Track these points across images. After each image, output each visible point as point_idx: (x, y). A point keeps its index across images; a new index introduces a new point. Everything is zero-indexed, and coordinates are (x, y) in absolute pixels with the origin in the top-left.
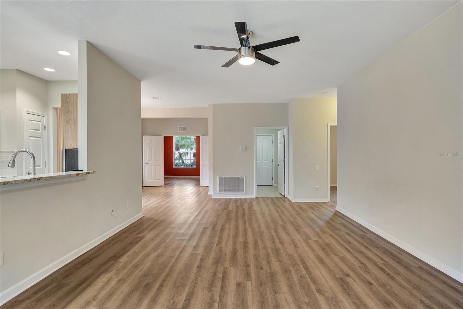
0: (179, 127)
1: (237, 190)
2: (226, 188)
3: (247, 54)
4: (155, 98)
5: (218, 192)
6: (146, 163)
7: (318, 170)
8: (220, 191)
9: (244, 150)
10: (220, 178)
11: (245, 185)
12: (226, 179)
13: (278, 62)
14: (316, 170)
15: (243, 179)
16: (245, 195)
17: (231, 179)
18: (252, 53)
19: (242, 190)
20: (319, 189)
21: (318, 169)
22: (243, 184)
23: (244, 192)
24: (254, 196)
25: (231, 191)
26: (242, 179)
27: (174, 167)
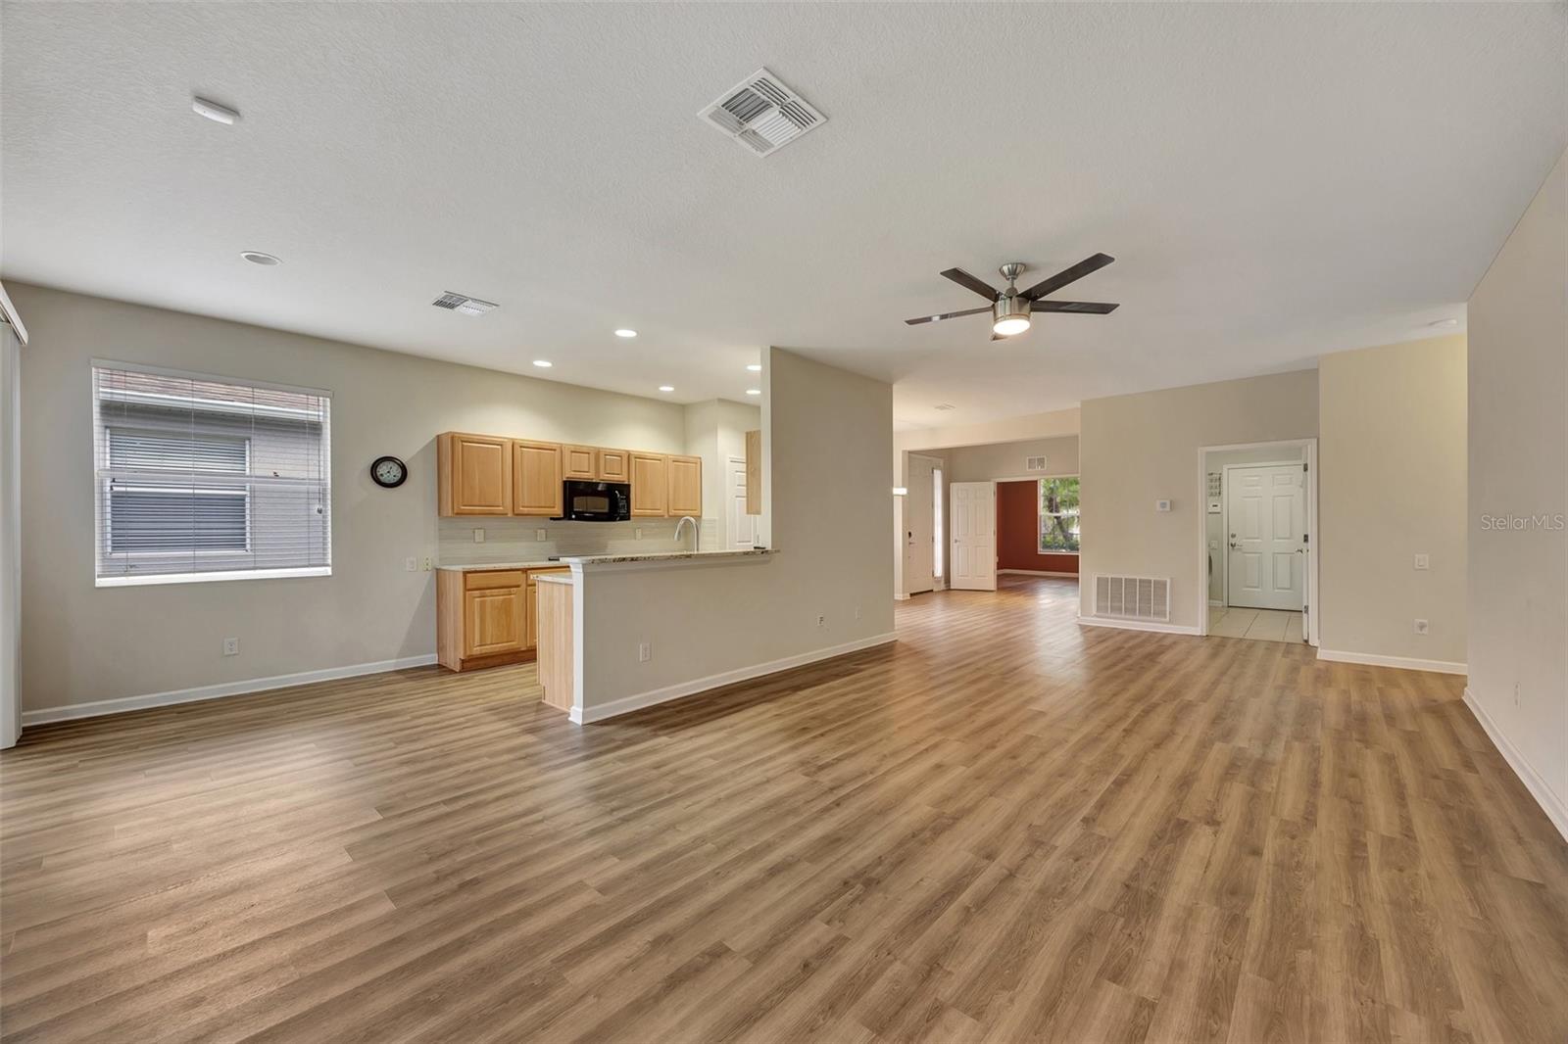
0: (1030, 460)
1: (1145, 612)
2: (1116, 604)
3: (1008, 313)
4: (942, 408)
5: (1094, 612)
6: (956, 541)
7: (1425, 570)
8: (1098, 609)
9: (1168, 508)
10: (1098, 578)
11: (1171, 600)
12: (1116, 581)
13: (1116, 306)
14: (1417, 567)
15: (1165, 584)
16: (1169, 626)
17: (1130, 582)
18: (1020, 309)
19: (1161, 613)
20: (1426, 629)
21: (1427, 567)
22: (1165, 597)
23: (1165, 617)
24: (1199, 629)
25: (1130, 611)
26: (1161, 586)
27: (1041, 551)
